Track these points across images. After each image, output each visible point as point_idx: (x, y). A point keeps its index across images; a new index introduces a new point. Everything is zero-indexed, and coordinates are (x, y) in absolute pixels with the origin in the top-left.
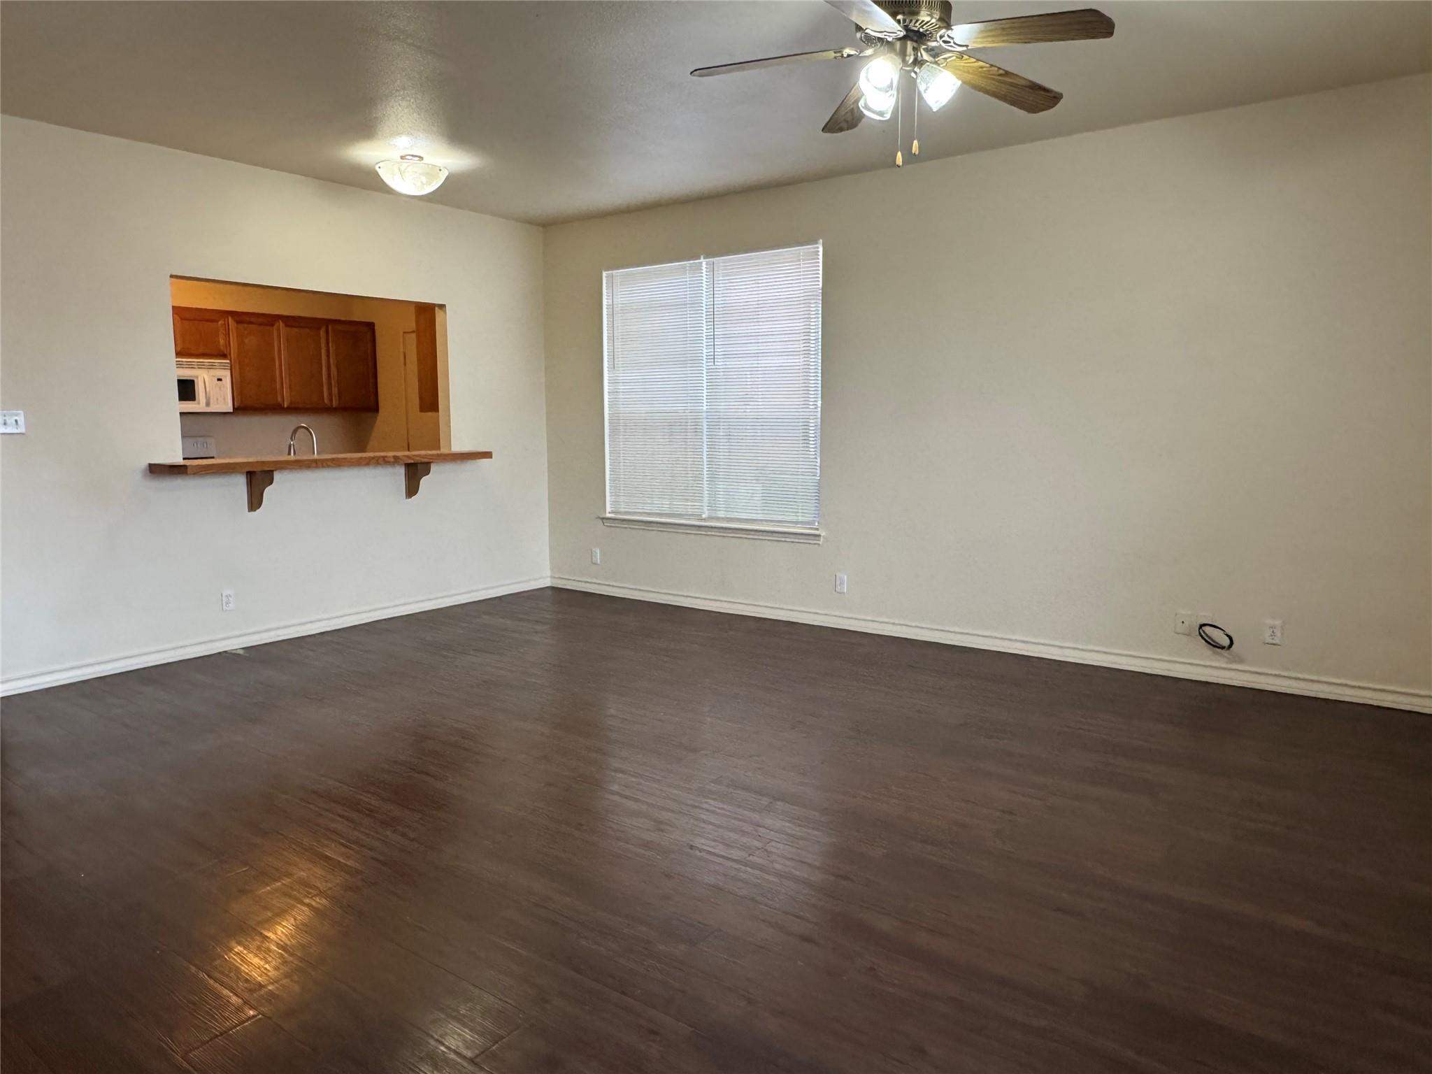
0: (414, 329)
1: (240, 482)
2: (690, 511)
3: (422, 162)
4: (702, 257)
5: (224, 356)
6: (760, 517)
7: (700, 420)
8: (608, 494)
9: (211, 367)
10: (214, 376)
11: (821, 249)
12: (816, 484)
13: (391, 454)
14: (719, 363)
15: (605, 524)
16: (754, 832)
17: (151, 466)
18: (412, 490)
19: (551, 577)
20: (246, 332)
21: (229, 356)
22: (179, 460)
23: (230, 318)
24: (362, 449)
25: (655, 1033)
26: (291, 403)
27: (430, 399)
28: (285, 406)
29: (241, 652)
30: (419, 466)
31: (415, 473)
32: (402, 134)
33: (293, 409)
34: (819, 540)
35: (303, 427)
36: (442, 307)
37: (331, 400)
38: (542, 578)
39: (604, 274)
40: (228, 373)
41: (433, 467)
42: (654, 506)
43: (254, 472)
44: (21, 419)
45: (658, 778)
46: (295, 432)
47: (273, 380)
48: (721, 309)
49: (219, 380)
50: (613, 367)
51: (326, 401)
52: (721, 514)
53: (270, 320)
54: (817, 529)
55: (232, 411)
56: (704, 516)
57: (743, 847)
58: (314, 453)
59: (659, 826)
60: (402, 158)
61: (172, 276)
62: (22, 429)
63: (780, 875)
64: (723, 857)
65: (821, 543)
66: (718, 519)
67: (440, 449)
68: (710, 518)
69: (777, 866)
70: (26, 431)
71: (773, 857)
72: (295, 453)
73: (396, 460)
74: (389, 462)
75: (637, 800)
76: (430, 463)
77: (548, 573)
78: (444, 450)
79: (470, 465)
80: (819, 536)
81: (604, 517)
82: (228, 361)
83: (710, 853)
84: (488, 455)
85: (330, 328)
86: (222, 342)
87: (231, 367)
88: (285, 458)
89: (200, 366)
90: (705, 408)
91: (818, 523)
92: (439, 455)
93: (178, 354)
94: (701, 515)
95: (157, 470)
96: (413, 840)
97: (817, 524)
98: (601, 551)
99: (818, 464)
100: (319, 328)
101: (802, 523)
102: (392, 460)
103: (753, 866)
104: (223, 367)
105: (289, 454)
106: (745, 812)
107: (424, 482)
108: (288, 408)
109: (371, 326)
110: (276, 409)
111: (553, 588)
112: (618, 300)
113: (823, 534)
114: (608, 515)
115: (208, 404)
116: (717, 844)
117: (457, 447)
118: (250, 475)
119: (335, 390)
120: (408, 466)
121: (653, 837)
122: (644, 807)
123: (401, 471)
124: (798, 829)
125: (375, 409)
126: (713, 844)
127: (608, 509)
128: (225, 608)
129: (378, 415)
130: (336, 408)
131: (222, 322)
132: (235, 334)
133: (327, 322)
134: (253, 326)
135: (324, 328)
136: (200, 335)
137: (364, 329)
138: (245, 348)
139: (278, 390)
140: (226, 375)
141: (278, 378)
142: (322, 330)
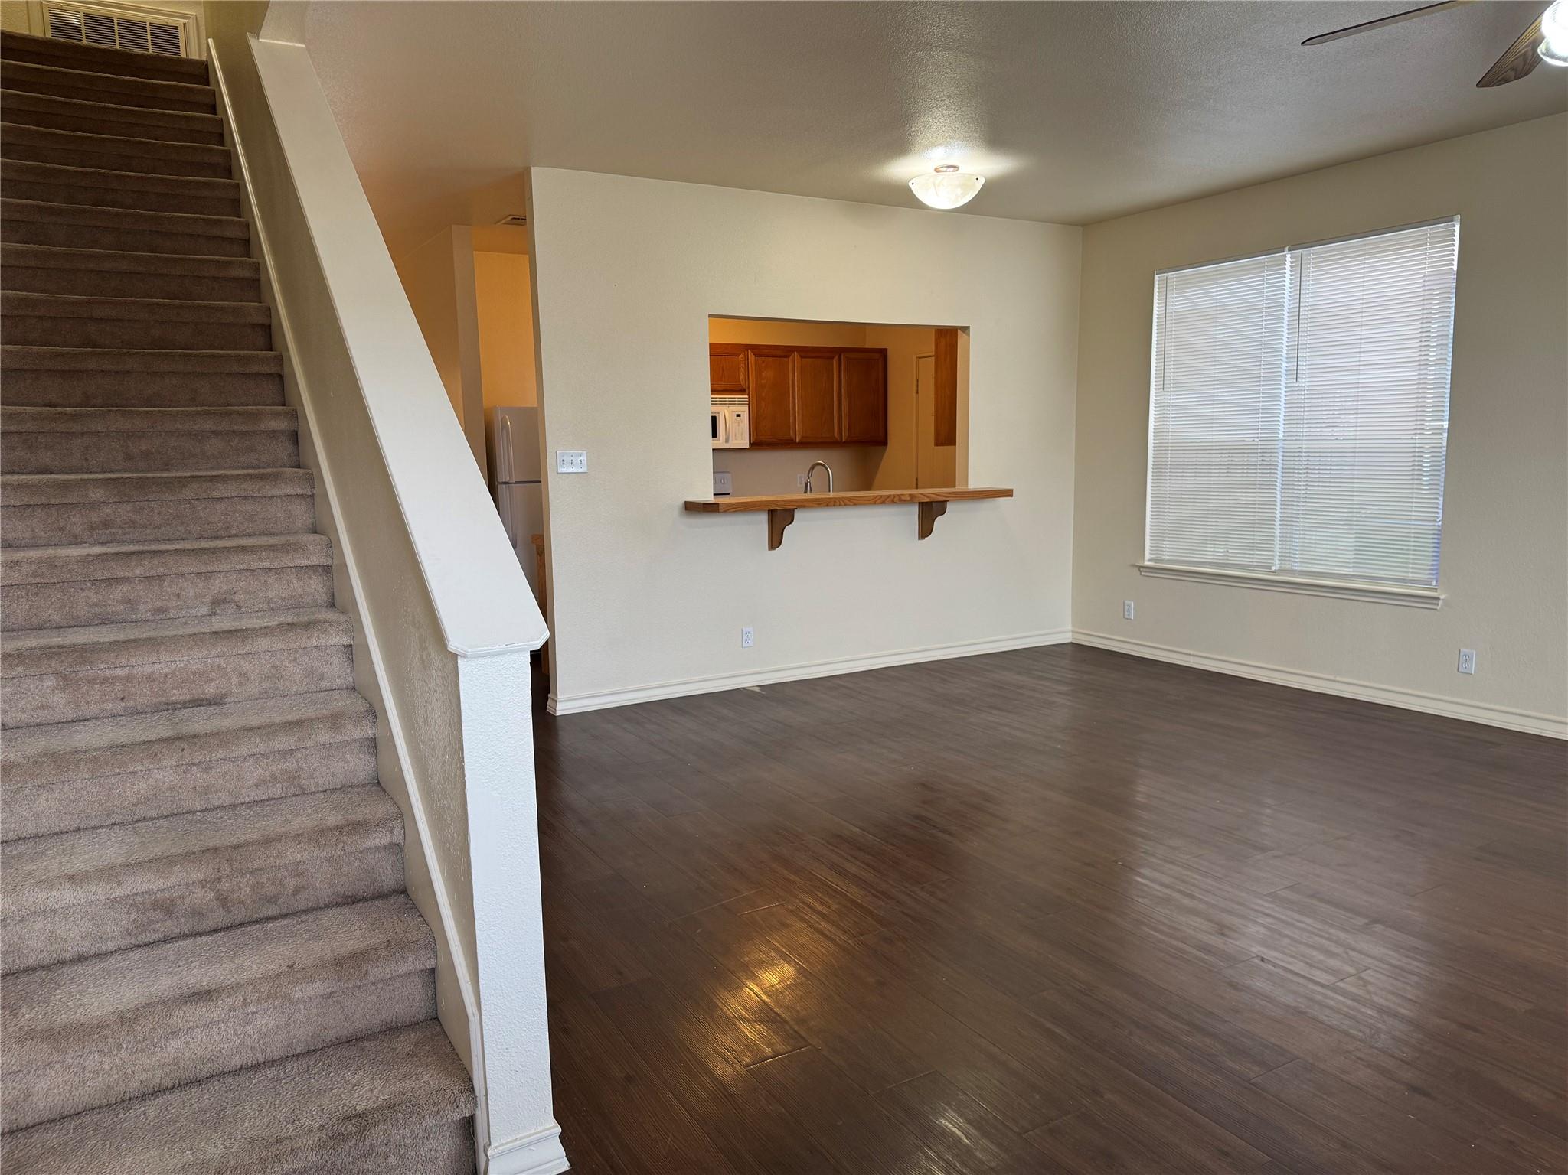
0: (933, 354)
1: (763, 519)
2: (1255, 562)
3: (957, 172)
4: (1287, 249)
5: (742, 391)
6: (1351, 571)
7: (1275, 451)
8: (1147, 538)
9: (731, 403)
10: (733, 412)
11: (1457, 228)
12: (1436, 532)
13: (907, 492)
14: (1305, 379)
15: (1143, 573)
16: (1345, 955)
17: (686, 503)
18: (925, 531)
19: (1073, 632)
20: (763, 365)
21: (747, 391)
22: (709, 498)
23: (750, 352)
24: (868, 487)
25: (1227, 1154)
26: (802, 437)
27: (947, 431)
28: (797, 441)
29: (757, 689)
30: (934, 505)
31: (929, 513)
32: (939, 145)
33: (805, 444)
34: (1438, 604)
35: (820, 464)
36: (965, 329)
37: (841, 434)
38: (1063, 633)
39: (1157, 277)
40: (746, 408)
41: (949, 507)
42: (1208, 554)
43: (777, 510)
44: (584, 458)
45: (1218, 875)
46: (813, 468)
47: (787, 413)
48: (1310, 312)
49: (738, 415)
50: (1162, 387)
51: (835, 434)
52: (1297, 567)
53: (787, 351)
54: (1435, 590)
55: (748, 447)
56: (1273, 568)
57: (1329, 971)
58: (830, 491)
59: (1222, 930)
60: (937, 170)
61: (710, 316)
62: (584, 469)
63: (1381, 1010)
64: (1303, 977)
65: (1439, 608)
66: (1292, 572)
67: (955, 487)
68: (1281, 571)
69: (1376, 999)
70: (588, 470)
71: (1371, 988)
72: (811, 490)
73: (912, 499)
74: (905, 500)
75: (1192, 897)
76: (946, 501)
77: (1070, 627)
78: (959, 488)
79: (987, 505)
80: (1438, 599)
81: (1141, 565)
82: (747, 396)
83: (1286, 969)
84: (1008, 493)
85: (842, 356)
86: (741, 377)
87: (749, 401)
88: (803, 496)
89: (722, 403)
90: (1281, 436)
91: (1437, 582)
92: (957, 493)
93: (713, 391)
94: (1270, 567)
95: (692, 508)
96: (941, 900)
97: (1434, 583)
98: (1134, 605)
99: (1441, 507)
100: (833, 358)
101: (1412, 581)
102: (908, 498)
103: (1345, 993)
104: (742, 403)
105: (806, 492)
106: (1332, 931)
107: (939, 521)
108: (801, 443)
109: (883, 353)
110: (788, 444)
111: (1072, 644)
112: (1172, 308)
113: (1442, 597)
114: (1147, 563)
115: (727, 441)
116: (1296, 961)
117: (974, 483)
118: (772, 514)
119: (845, 422)
120: (922, 505)
121: (1215, 941)
122: (1202, 906)
123: (915, 510)
124: (1405, 960)
125: (883, 442)
126: (1291, 960)
127: (1147, 556)
128: (744, 645)
129: (885, 450)
130: (845, 442)
131: (742, 356)
132: (754, 368)
133: (840, 351)
134: (771, 359)
135: (837, 357)
136: (723, 371)
137: (876, 356)
138: (763, 382)
139: (791, 424)
140: (744, 410)
141: (791, 412)
142: (835, 361)
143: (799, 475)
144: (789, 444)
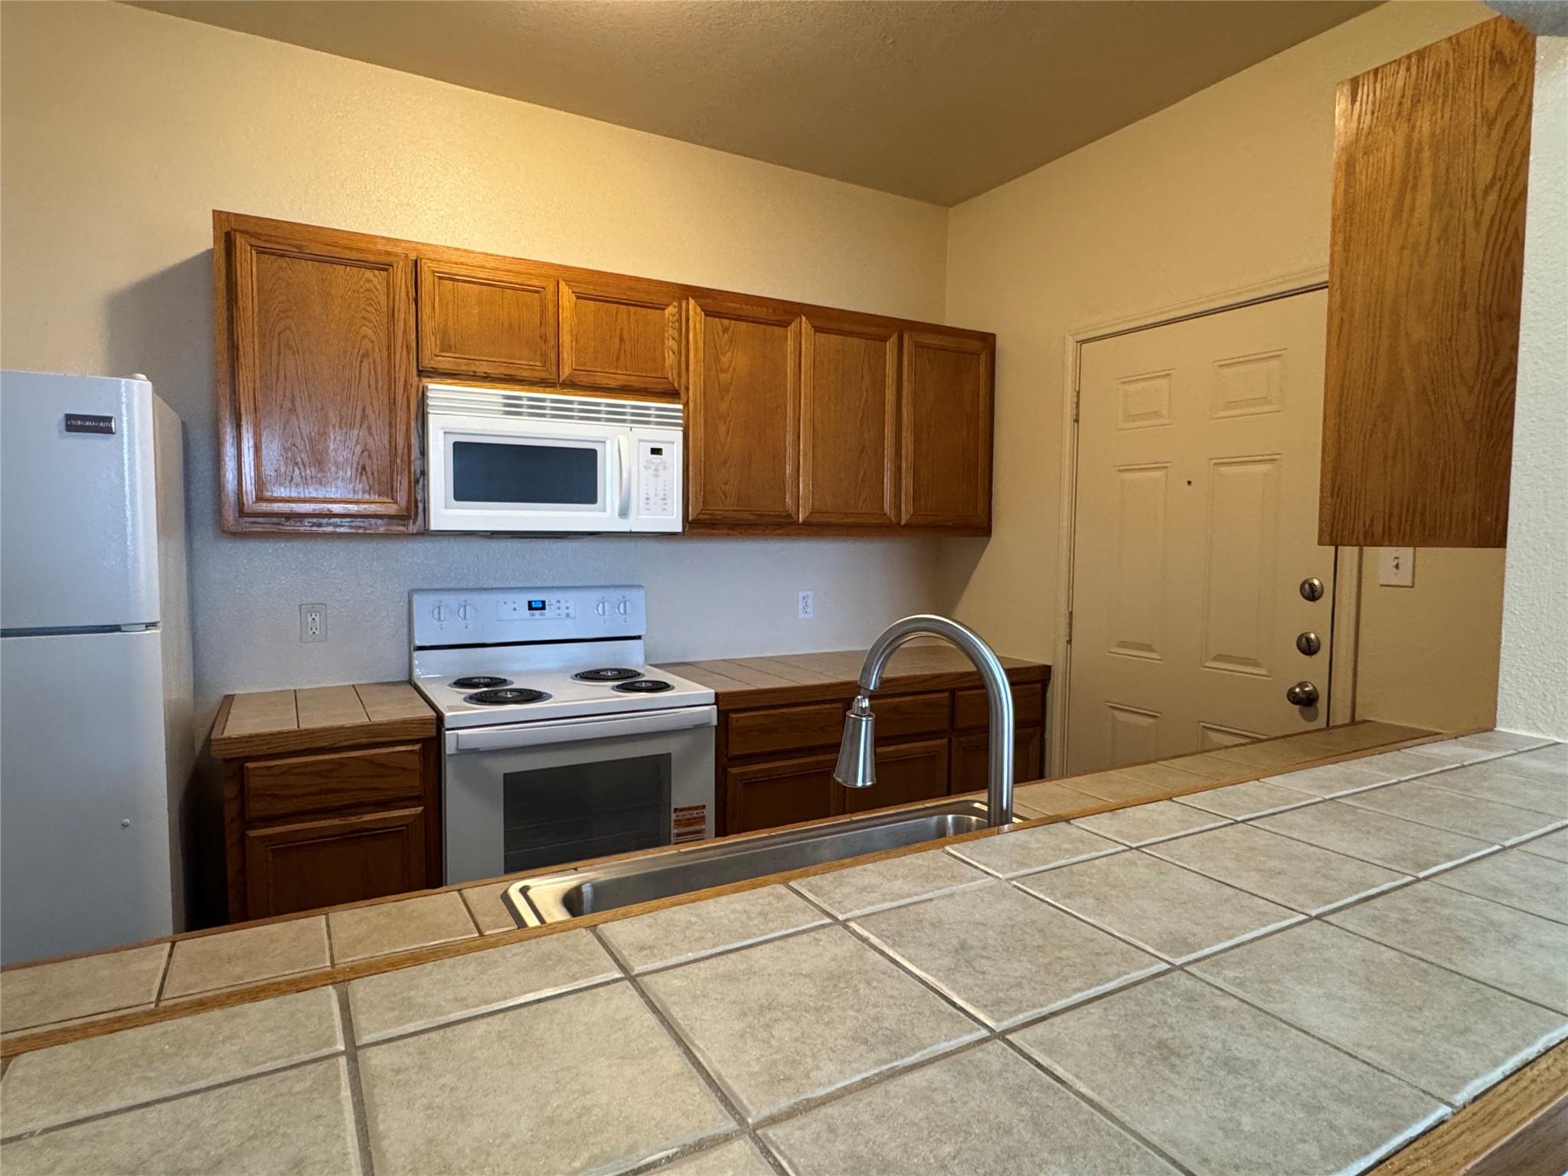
5: (672, 395)
9: (640, 419)
10: (643, 442)
20: (725, 338)
21: (683, 395)
23: (691, 303)
26: (812, 512)
28: (801, 519)
33: (818, 528)
37: (898, 507)
40: (677, 435)
47: (778, 457)
49: (656, 451)
51: (887, 507)
53: (781, 312)
55: (679, 529)
82: (680, 407)
85: (906, 338)
86: (670, 359)
87: (687, 418)
89: (616, 417)
100: (885, 339)
104: (664, 421)
108: (807, 524)
109: (988, 341)
115: (624, 513)
119: (907, 482)
125: (983, 529)
129: (988, 542)
130: (905, 526)
131: (671, 310)
132: (701, 342)
133: (901, 327)
134: (743, 325)
135: (894, 338)
136: (622, 340)
137: (974, 345)
138: (723, 377)
139: (789, 482)
140: (672, 439)
141: (789, 451)
142: (890, 346)
143: (801, 594)
144: (780, 526)
